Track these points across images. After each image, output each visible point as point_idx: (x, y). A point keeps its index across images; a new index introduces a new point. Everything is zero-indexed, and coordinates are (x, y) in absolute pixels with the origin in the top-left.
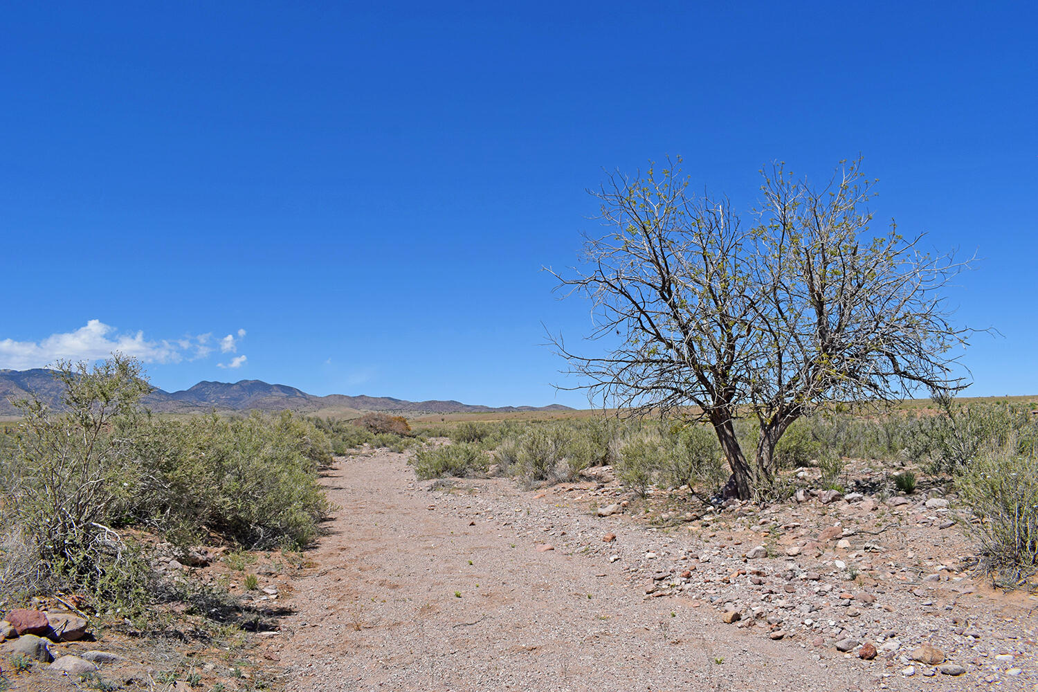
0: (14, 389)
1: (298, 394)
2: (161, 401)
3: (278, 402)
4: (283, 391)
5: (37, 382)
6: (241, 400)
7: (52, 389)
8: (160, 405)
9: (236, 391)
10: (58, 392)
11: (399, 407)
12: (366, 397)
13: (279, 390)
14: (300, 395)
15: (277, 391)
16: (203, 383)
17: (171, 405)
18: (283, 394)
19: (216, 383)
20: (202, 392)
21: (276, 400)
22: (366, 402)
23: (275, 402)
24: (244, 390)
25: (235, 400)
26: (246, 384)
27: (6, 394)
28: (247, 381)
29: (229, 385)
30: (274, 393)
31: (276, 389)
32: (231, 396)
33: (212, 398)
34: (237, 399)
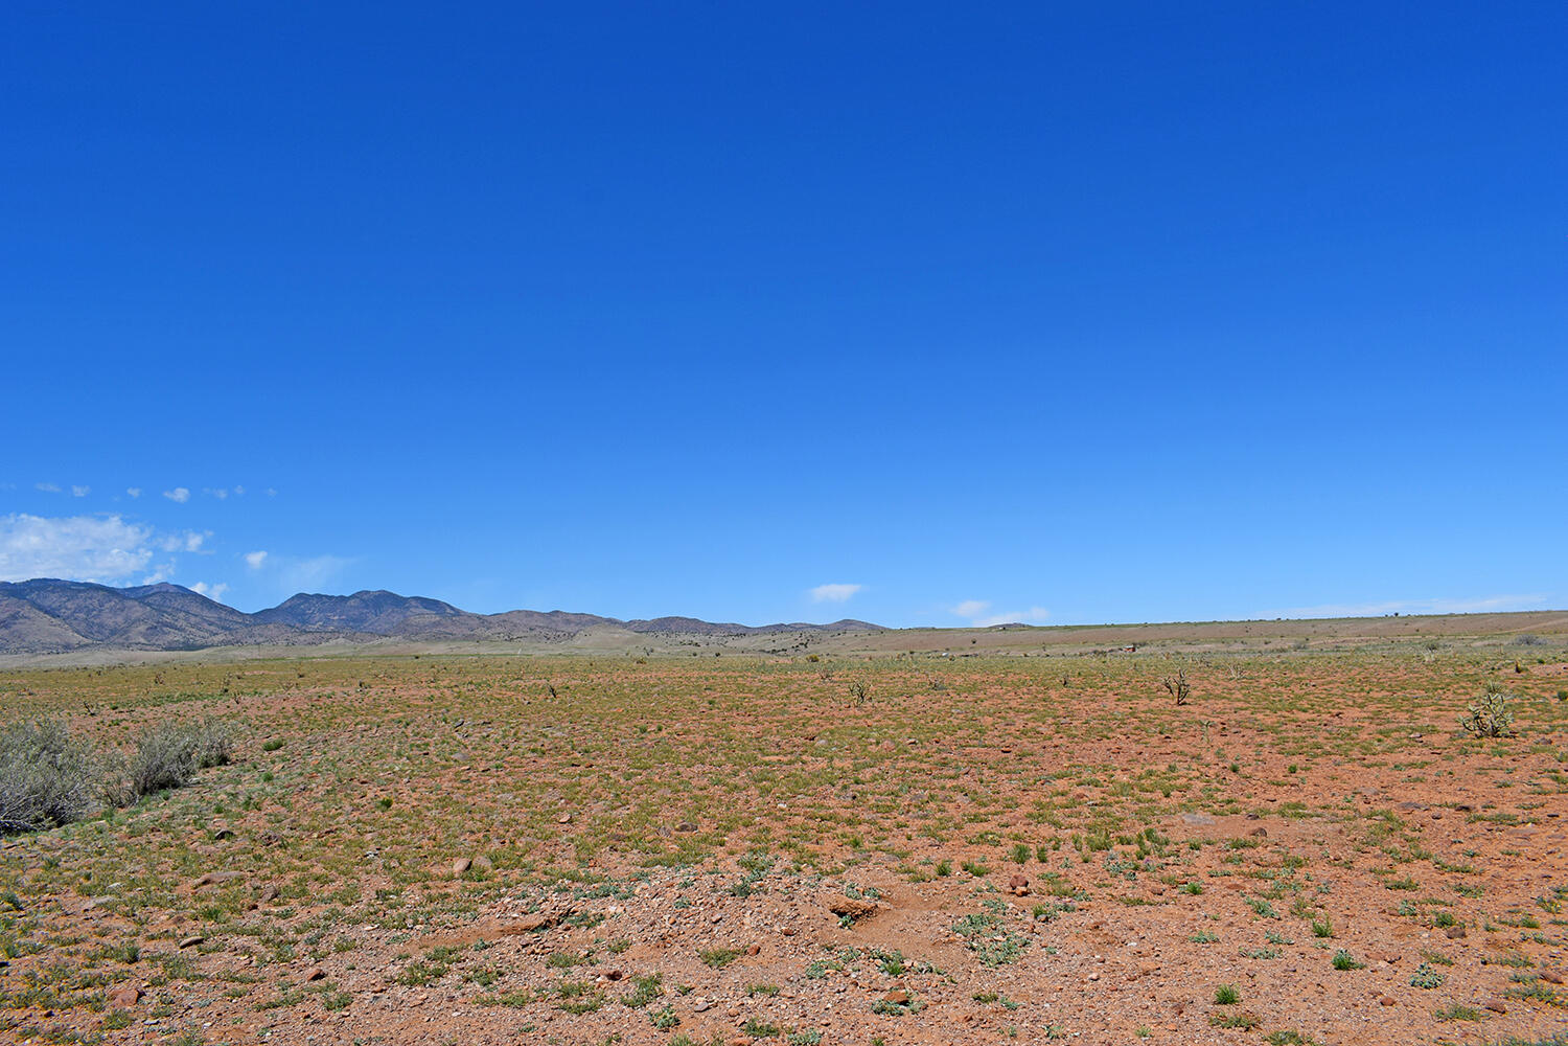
0: (26, 610)
1: (449, 610)
4: (426, 608)
5: (52, 600)
6: (363, 621)
7: (79, 609)
8: (257, 630)
9: (355, 607)
10: (89, 612)
12: (562, 613)
13: (419, 606)
14: (452, 612)
15: (417, 607)
16: (300, 596)
18: (426, 611)
19: (318, 596)
20: (300, 611)
21: (433, 620)
24: (367, 606)
25: (354, 621)
26: (367, 597)
27: (17, 618)
28: (368, 592)
29: (342, 598)
30: (421, 609)
31: (413, 603)
32: (347, 616)
33: (316, 619)
34: (361, 620)
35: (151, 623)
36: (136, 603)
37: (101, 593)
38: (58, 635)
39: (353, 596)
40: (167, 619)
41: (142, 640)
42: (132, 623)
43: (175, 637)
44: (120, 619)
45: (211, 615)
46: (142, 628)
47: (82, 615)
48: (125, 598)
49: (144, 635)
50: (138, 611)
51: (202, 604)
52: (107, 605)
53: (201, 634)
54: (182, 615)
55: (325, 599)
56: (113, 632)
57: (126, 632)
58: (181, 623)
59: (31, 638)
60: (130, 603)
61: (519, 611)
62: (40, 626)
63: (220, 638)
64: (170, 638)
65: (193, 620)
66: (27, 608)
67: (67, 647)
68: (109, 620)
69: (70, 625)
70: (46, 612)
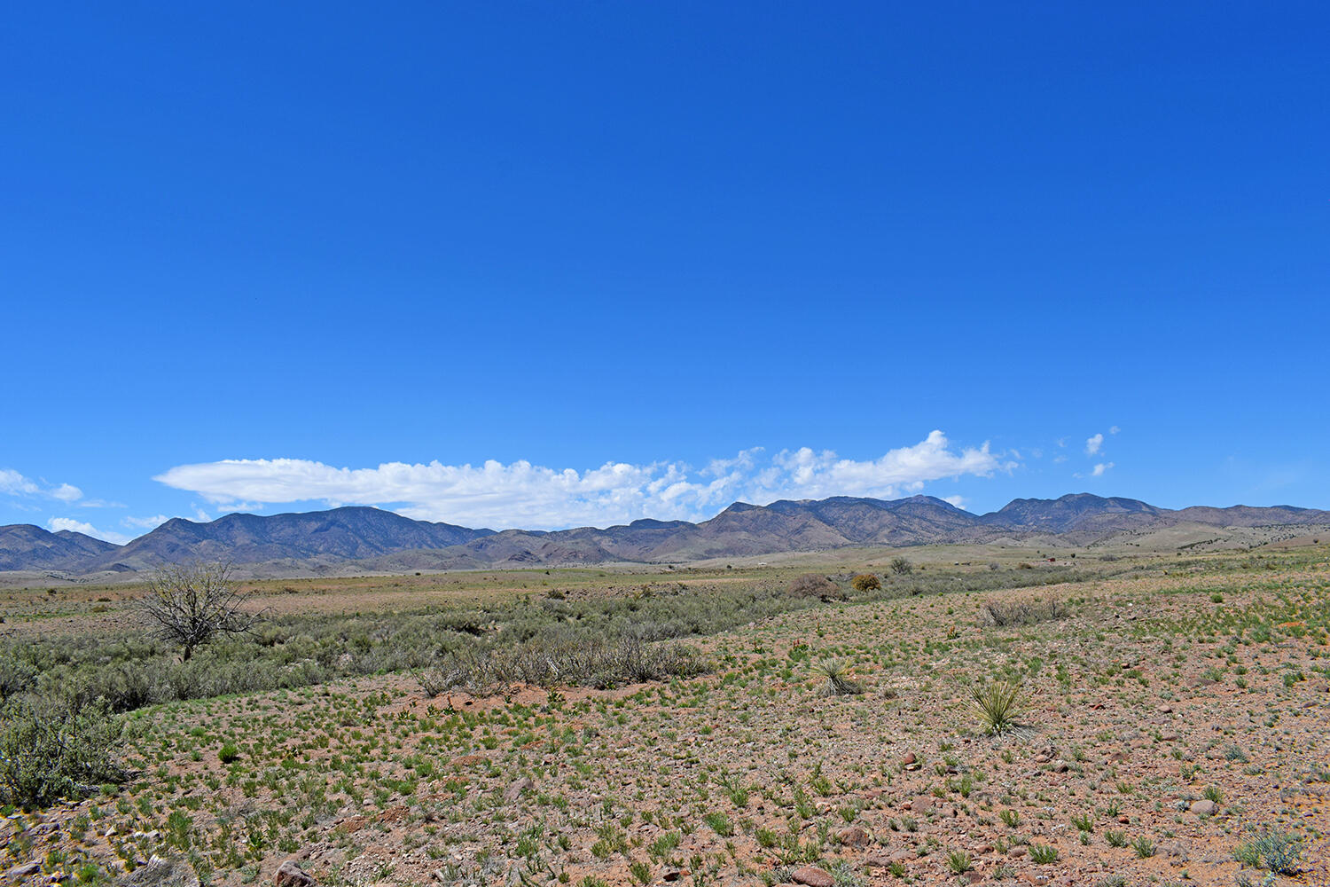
0: (812, 521)
1: (1144, 509)
2: (968, 527)
3: (1113, 521)
4: (1122, 506)
5: (833, 512)
6: (1066, 520)
7: (850, 519)
8: (966, 531)
9: (1059, 509)
10: (856, 521)
11: (1302, 518)
12: (1245, 507)
13: (1118, 505)
14: (1147, 510)
15: (1114, 506)
16: (1017, 501)
17: (979, 531)
18: (1123, 510)
19: (1032, 500)
20: (1016, 515)
21: (1111, 518)
22: (1245, 515)
23: (1109, 521)
24: (1069, 508)
25: (1059, 520)
26: (1071, 499)
27: (805, 527)
28: (1072, 495)
29: (1049, 502)
30: (1110, 509)
31: (1111, 503)
32: (1053, 516)
33: (1029, 519)
34: (1062, 520)
35: (892, 528)
36: (886, 513)
37: (864, 506)
38: (831, 538)
39: (1060, 499)
40: (904, 524)
41: (886, 541)
42: (882, 527)
43: (909, 537)
44: (875, 525)
45: (941, 520)
46: (886, 531)
47: (852, 523)
48: (880, 509)
49: (886, 536)
50: (887, 518)
51: (935, 511)
52: (868, 515)
53: (929, 534)
54: (917, 520)
55: (1036, 503)
56: (868, 535)
57: (876, 535)
58: (915, 527)
59: (813, 541)
60: (882, 513)
61: (1195, 507)
62: (820, 531)
63: (938, 537)
64: (905, 539)
65: (924, 524)
66: (812, 519)
67: (835, 547)
68: (869, 526)
69: (840, 531)
70: (825, 522)
